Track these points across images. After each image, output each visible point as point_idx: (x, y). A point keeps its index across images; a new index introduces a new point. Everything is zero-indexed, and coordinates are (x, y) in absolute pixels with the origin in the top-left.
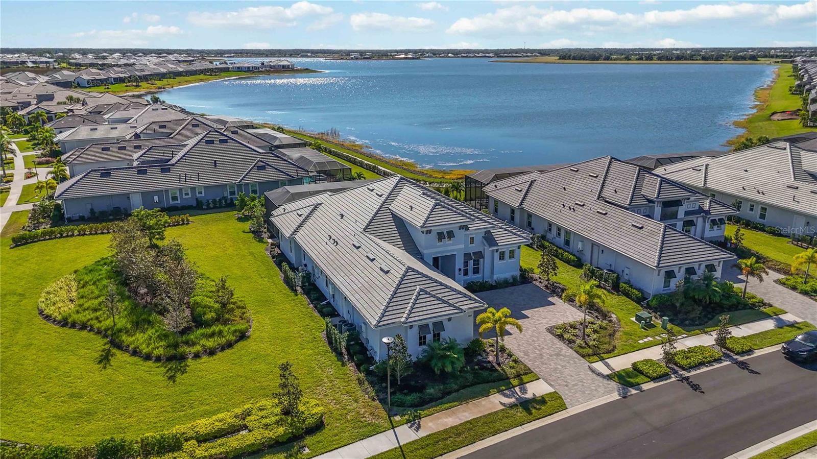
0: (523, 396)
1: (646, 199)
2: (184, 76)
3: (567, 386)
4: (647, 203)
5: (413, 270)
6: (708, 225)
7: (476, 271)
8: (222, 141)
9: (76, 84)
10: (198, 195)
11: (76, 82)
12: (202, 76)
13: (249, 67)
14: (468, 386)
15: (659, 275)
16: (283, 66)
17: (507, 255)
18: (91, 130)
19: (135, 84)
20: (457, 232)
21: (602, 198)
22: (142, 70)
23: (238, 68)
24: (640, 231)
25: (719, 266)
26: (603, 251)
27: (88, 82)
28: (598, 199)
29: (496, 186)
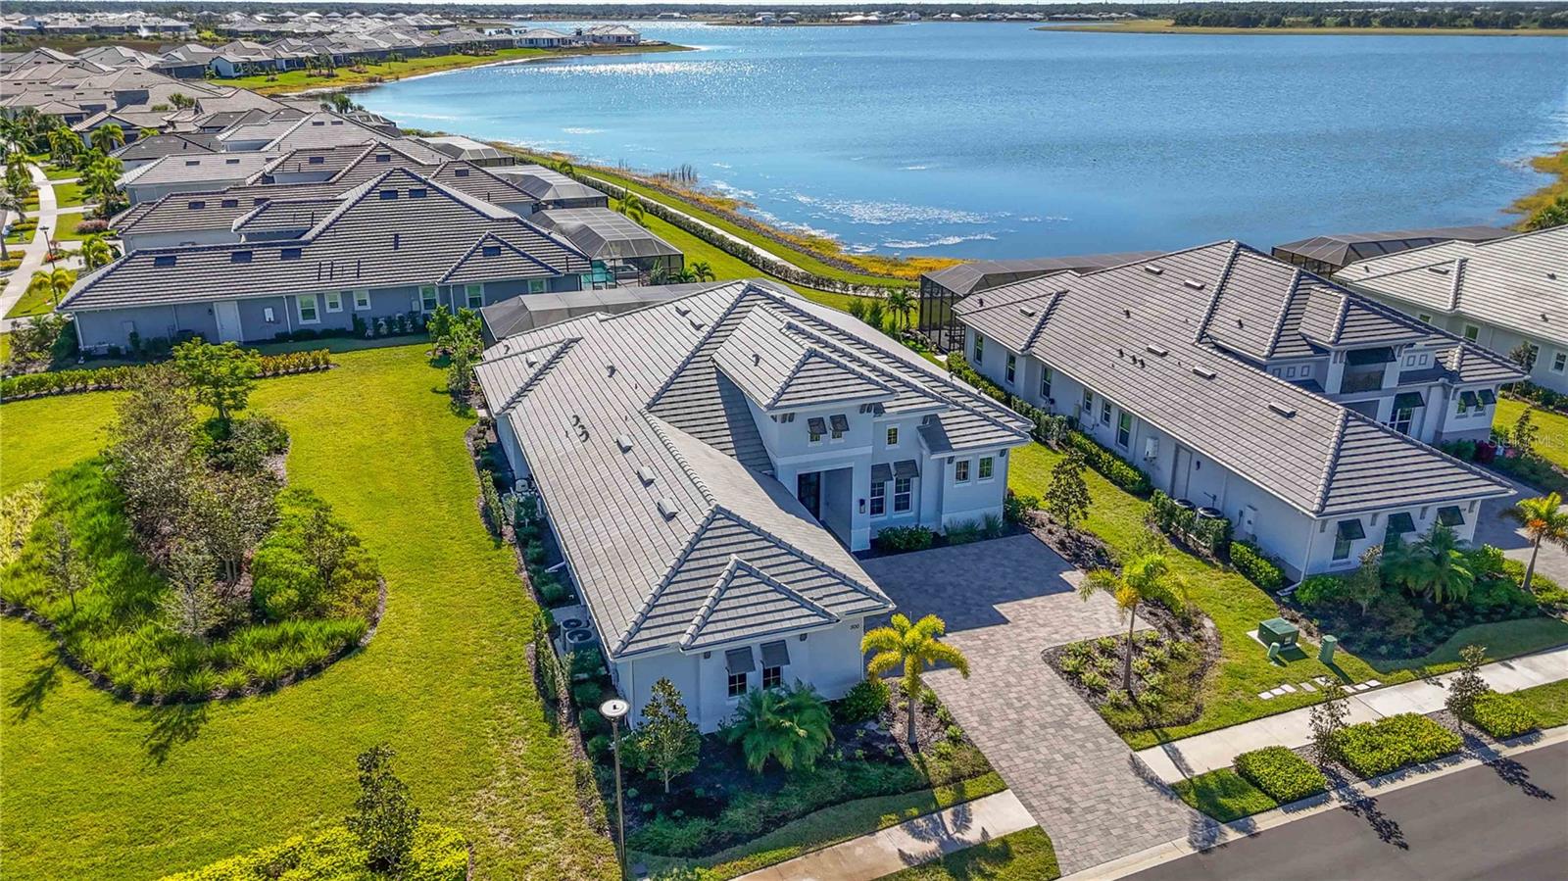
0: (958, 835)
1: (1309, 344)
2: (424, 56)
3: (1068, 811)
4: (1312, 352)
5: (729, 515)
6: (1453, 405)
7: (902, 504)
8: (414, 193)
9: (212, 71)
10: (357, 308)
11: (213, 67)
12: (459, 58)
13: (551, 40)
14: (832, 804)
15: (1322, 531)
16: (619, 38)
17: (974, 469)
18: (188, 163)
19: (325, 72)
20: (854, 418)
21: (1208, 340)
22: (343, 45)
23: (531, 41)
24: (1287, 422)
25: (1470, 511)
26: (1198, 463)
27: (236, 66)
28: (1199, 340)
29: (981, 302)
